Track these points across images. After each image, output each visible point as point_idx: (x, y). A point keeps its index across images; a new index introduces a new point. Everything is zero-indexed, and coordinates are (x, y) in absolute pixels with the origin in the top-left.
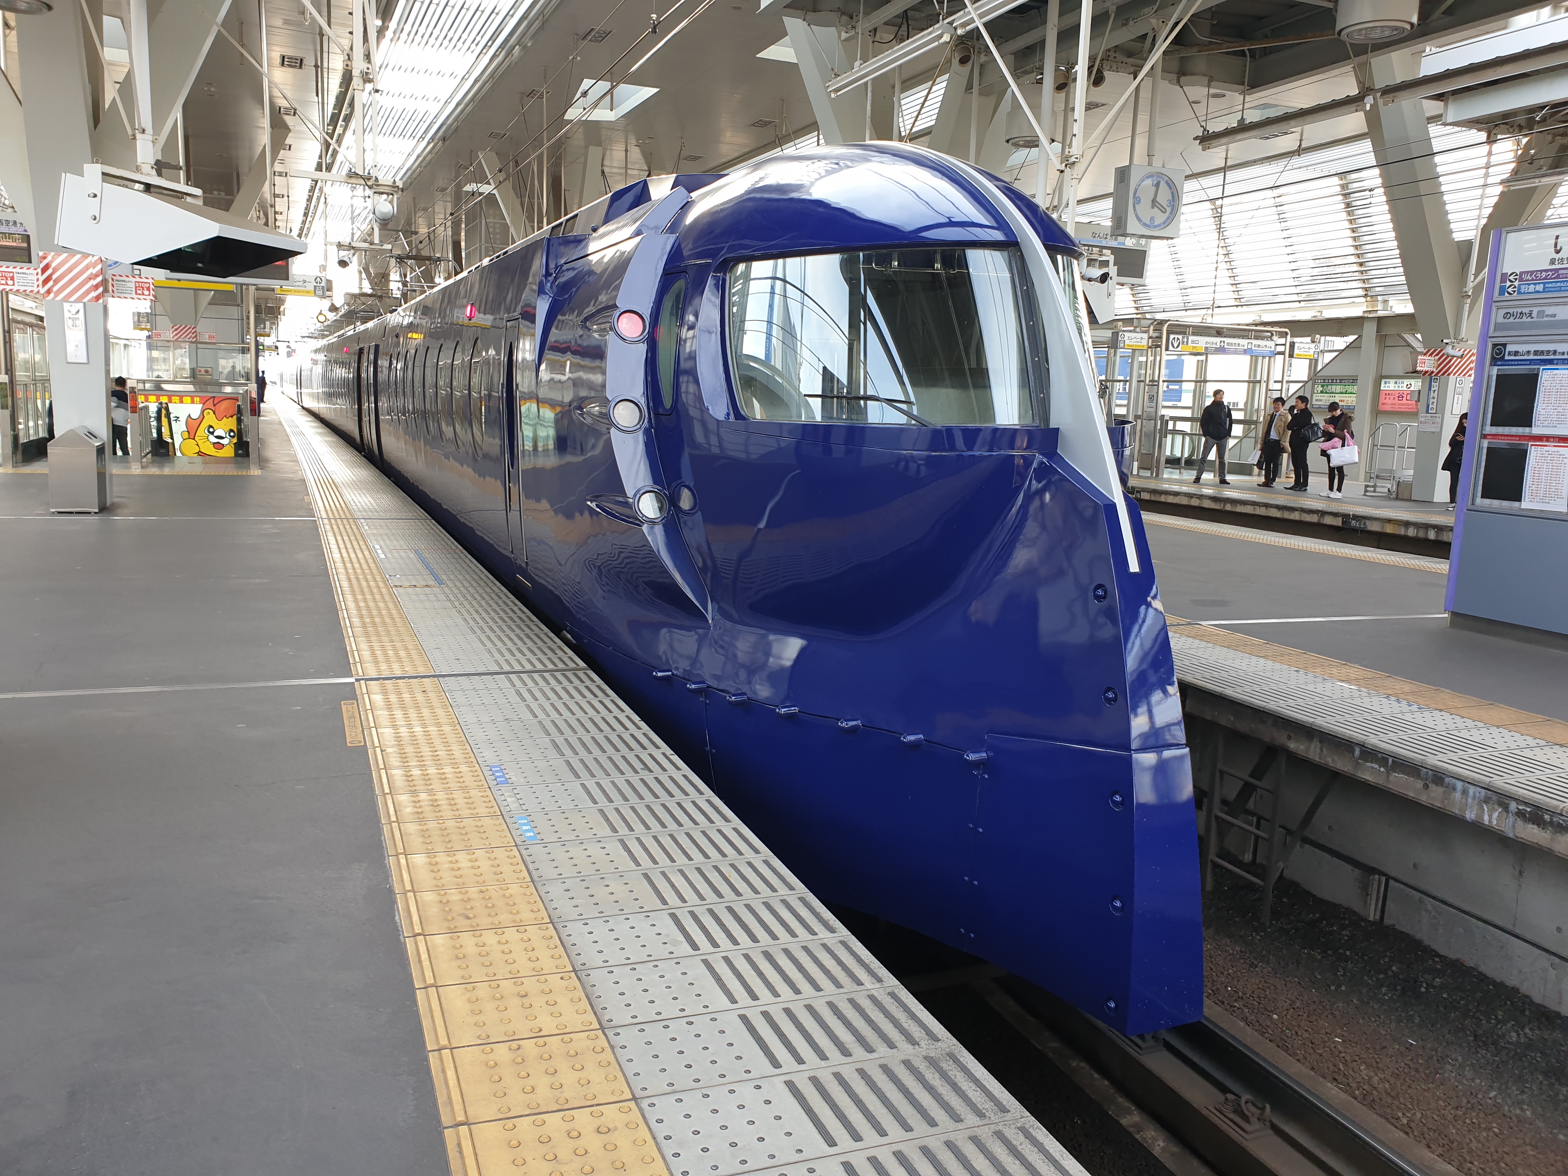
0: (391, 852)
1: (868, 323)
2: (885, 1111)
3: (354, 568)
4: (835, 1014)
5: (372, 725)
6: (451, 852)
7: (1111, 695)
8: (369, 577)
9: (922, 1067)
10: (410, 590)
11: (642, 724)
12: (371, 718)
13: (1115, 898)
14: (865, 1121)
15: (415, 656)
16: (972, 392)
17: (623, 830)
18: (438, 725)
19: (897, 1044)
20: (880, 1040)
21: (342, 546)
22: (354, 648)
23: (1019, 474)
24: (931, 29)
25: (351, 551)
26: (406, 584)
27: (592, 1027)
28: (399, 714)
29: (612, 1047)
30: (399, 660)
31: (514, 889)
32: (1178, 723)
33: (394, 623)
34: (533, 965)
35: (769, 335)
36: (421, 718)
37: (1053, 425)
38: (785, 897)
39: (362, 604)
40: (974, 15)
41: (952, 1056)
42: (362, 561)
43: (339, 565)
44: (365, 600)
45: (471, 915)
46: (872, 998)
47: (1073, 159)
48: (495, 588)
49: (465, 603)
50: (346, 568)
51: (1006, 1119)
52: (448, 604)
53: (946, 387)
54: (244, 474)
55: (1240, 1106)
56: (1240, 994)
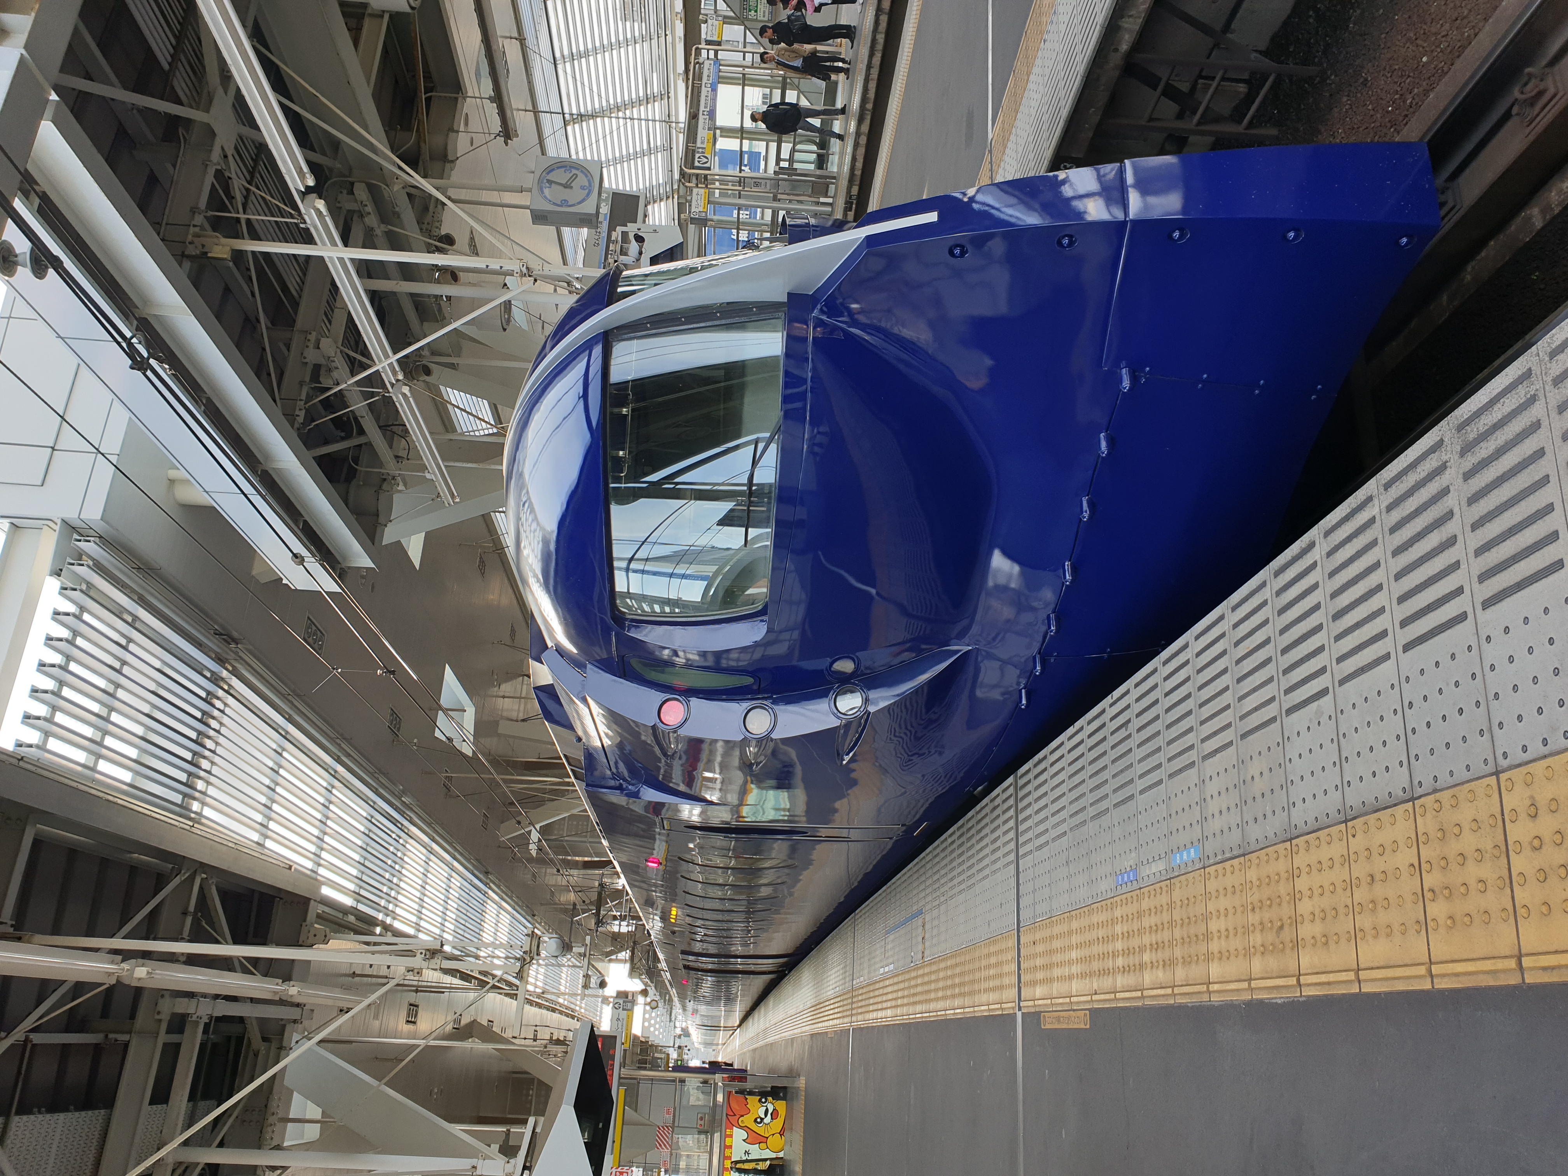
0: (1205, 998)
1: (676, 480)
2: (1523, 503)
3: (903, 997)
4: (1407, 549)
5: (1068, 1000)
6: (1208, 936)
7: (1066, 241)
8: (913, 983)
9: (1473, 459)
10: (927, 944)
11: (1077, 725)
12: (1061, 1001)
13: (1285, 237)
14: (1534, 526)
15: (996, 948)
16: (749, 378)
17: (1193, 756)
18: (1070, 933)
19: (1445, 485)
20: (1439, 504)
21: (880, 1006)
22: (986, 1008)
23: (831, 333)
24: (397, 404)
25: (884, 998)
26: (920, 947)
27: (1411, 810)
28: (1057, 972)
29: (1435, 791)
30: (999, 964)
31: (1252, 874)
32: (1098, 171)
33: (961, 964)
34: (1337, 866)
36: (1063, 950)
37: (784, 299)
38: (1274, 592)
39: (940, 994)
40: (386, 364)
41: (1461, 427)
42: (896, 988)
43: (899, 1011)
44: (936, 990)
45: (1279, 924)
46: (1390, 508)
47: (524, 270)
48: (928, 858)
49: (942, 890)
50: (903, 1005)
51: (1539, 373)
52: (943, 908)
53: (742, 404)
54: (803, 1093)
55: (1525, 101)
56: (1396, 97)
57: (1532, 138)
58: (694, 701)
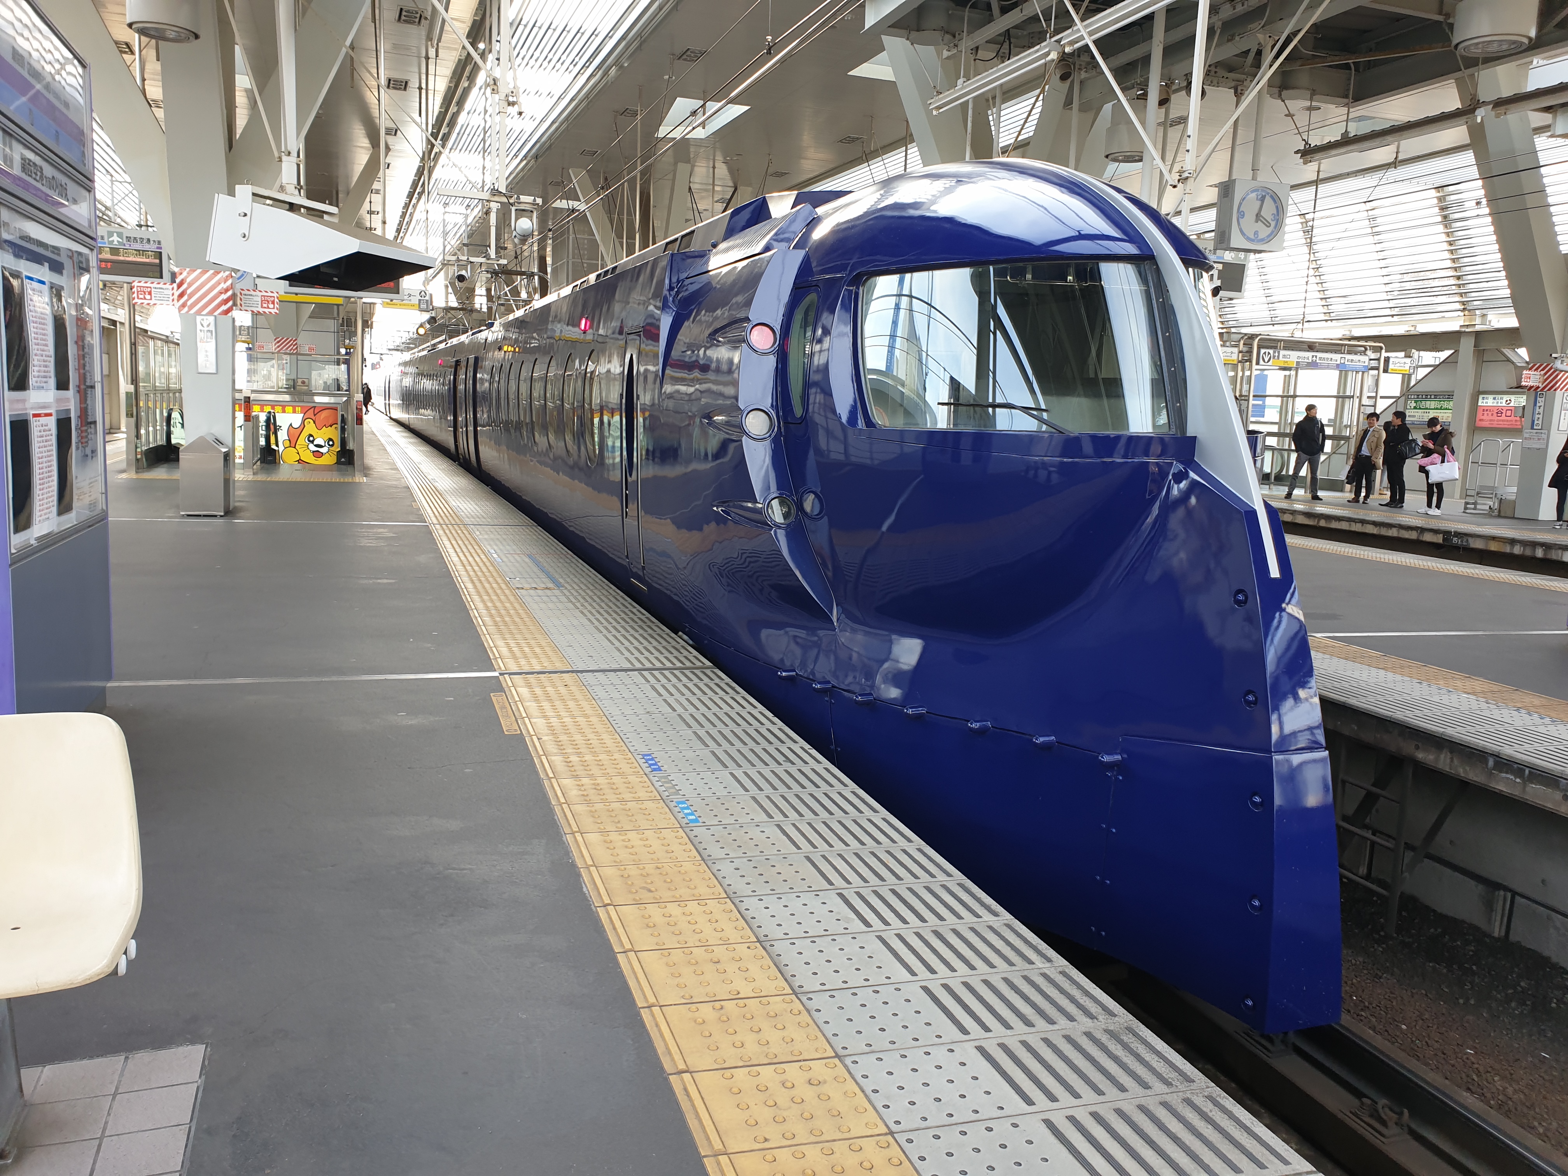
0: (567, 830)
1: (998, 332)
2: (1076, 1076)
3: (474, 571)
4: (1012, 989)
5: (524, 715)
6: (621, 831)
7: (1251, 698)
8: (491, 579)
9: (1104, 1038)
10: (532, 592)
11: (776, 720)
12: (521, 709)
13: (1254, 897)
14: (1058, 1084)
15: (550, 653)
16: (1105, 401)
17: (778, 817)
18: (586, 716)
19: (1076, 1018)
20: (1059, 1013)
21: (458, 550)
22: (492, 645)
23: (1153, 481)
24: (1038, 47)
25: (467, 554)
26: (526, 586)
27: (784, 992)
28: (546, 705)
29: (808, 1011)
30: (536, 656)
31: (688, 866)
32: (1317, 727)
33: (524, 622)
34: (719, 935)
35: (891, 348)
36: (568, 710)
37: (1190, 432)
38: (945, 883)
39: (489, 604)
40: (1083, 32)
41: (1130, 1030)
42: (481, 564)
43: (460, 567)
44: (492, 601)
45: (653, 889)
46: (1044, 975)
47: (1186, 175)
48: (611, 591)
49: (586, 604)
50: (466, 571)
51: (1192, 1088)
52: (570, 605)
53: (1079, 396)
54: (350, 480)
55: (1377, 1111)
56: (1367, 1004)
57: (1340, 1116)
58: (772, 360)
